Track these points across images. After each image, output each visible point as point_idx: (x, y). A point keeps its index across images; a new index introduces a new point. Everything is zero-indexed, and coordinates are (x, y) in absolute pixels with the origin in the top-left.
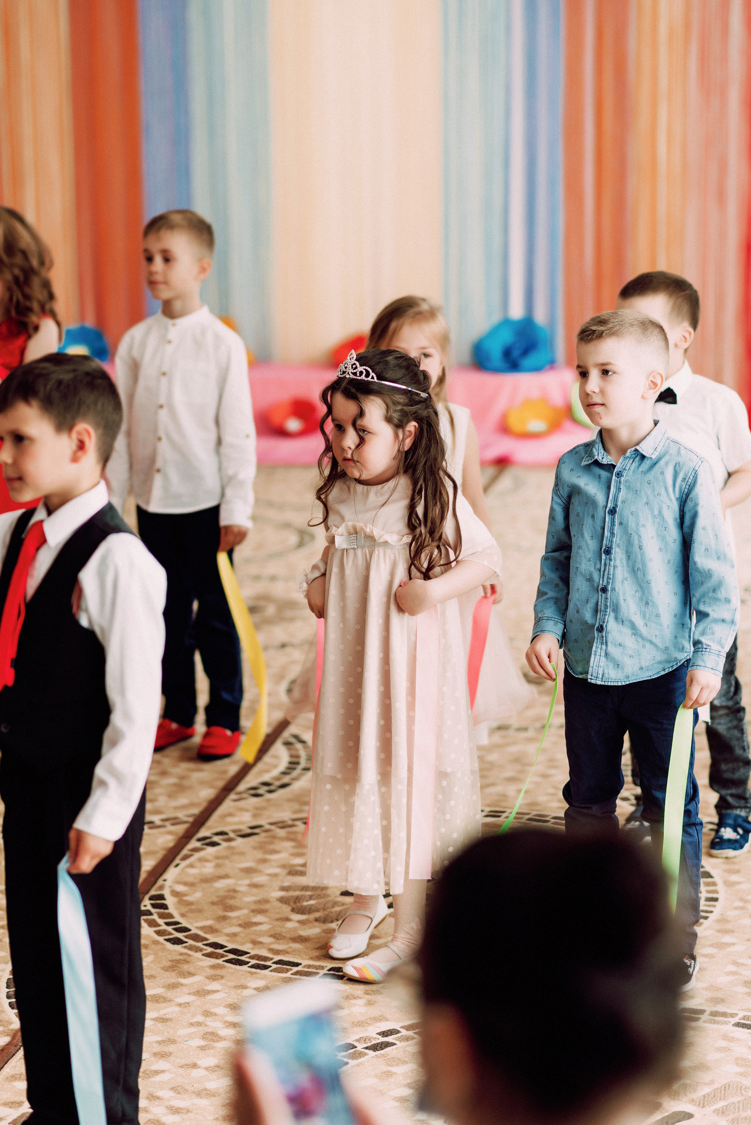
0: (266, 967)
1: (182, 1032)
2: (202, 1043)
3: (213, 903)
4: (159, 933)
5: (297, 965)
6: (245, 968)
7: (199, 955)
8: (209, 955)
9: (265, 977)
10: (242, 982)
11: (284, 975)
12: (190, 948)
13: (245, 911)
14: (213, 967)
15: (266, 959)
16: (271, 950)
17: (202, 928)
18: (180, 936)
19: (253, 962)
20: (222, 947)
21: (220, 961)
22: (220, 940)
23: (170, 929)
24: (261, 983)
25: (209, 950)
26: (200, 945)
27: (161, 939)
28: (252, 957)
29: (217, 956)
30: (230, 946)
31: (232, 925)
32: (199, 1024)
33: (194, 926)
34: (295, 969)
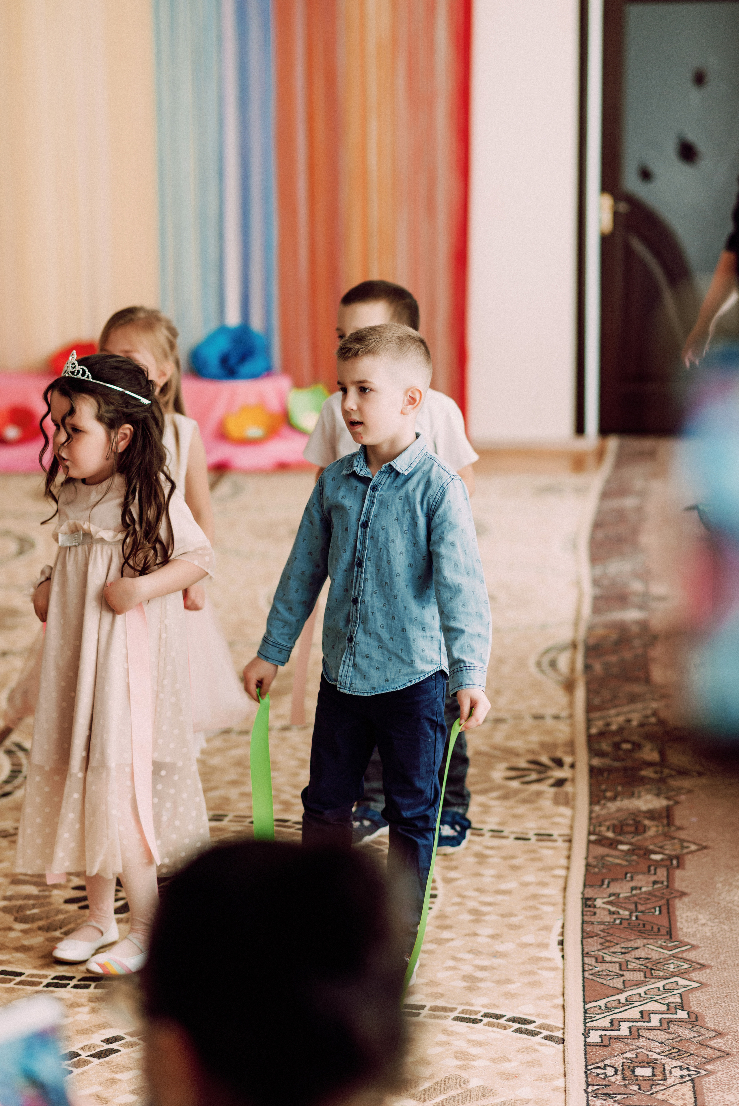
5: (18, 975)
11: (7, 985)
34: (18, 979)
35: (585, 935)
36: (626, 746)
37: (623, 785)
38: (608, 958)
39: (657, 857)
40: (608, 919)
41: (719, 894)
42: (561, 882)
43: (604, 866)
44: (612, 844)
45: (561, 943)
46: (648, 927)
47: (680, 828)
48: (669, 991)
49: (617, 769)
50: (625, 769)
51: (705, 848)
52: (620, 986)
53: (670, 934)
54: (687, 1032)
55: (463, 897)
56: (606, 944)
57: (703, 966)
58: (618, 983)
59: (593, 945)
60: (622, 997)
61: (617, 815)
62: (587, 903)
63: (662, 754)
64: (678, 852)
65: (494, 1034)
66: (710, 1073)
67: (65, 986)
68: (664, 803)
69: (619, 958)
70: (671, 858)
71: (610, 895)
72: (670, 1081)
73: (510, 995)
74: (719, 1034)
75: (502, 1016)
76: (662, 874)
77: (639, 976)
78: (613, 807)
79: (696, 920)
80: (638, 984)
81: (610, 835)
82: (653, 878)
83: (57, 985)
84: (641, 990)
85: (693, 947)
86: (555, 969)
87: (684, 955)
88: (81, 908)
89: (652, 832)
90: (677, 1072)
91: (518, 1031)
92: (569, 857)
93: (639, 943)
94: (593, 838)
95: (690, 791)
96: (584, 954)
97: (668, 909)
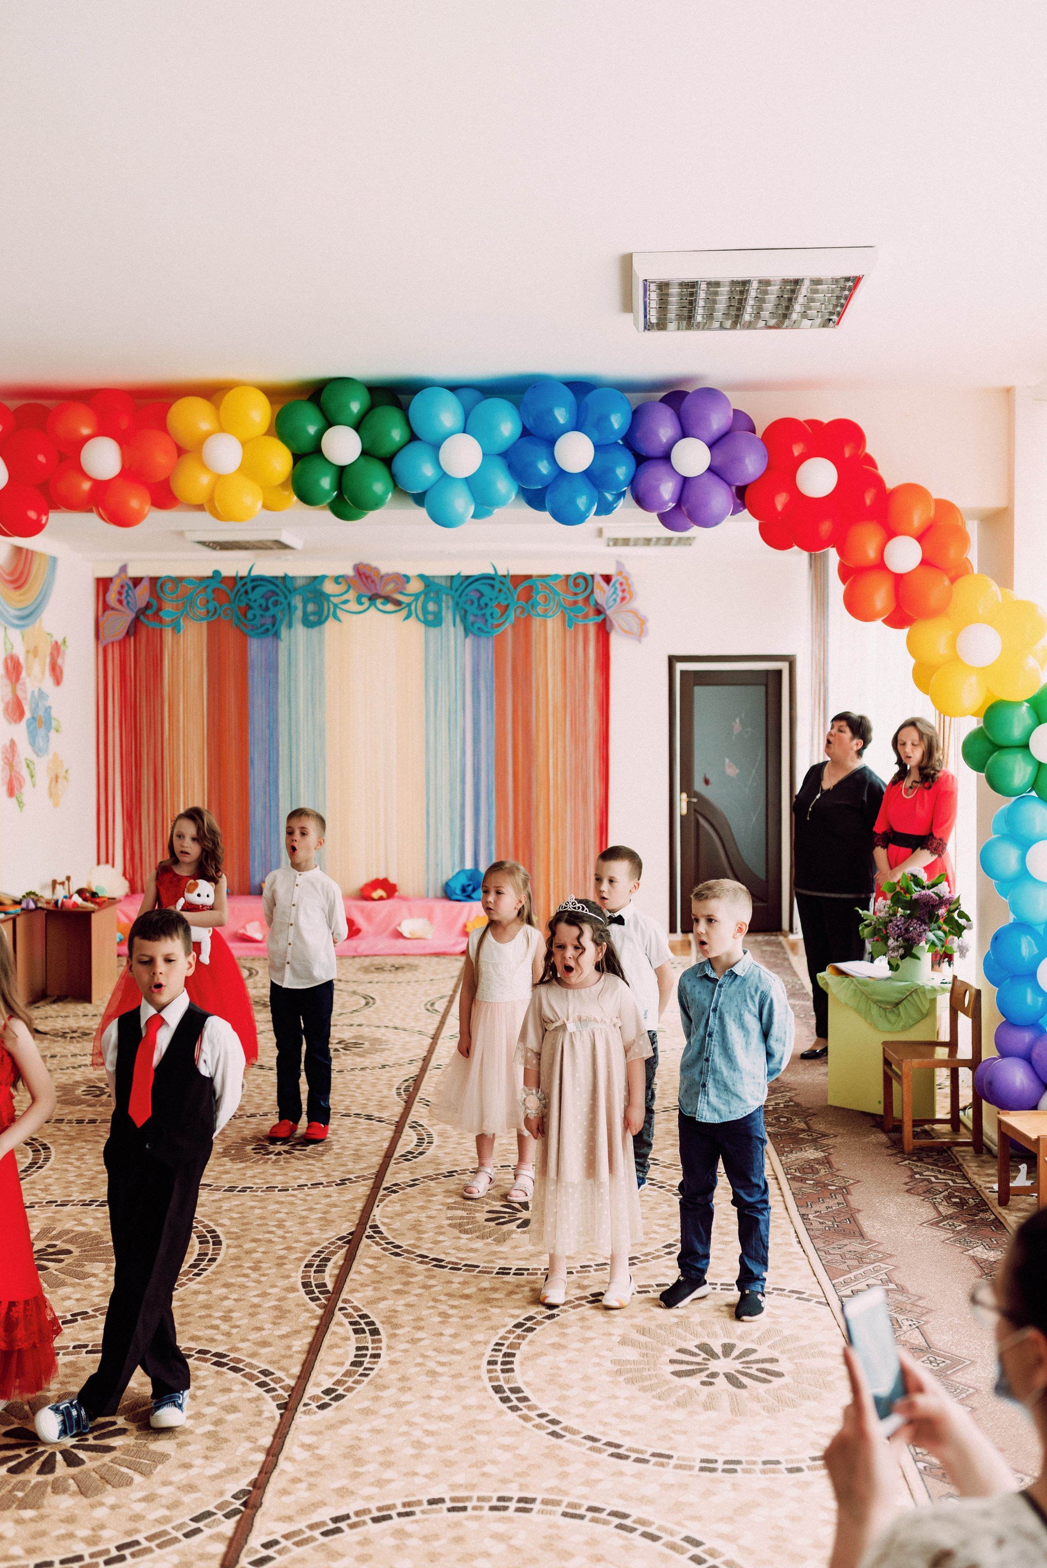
0: (459, 1269)
1: (425, 1313)
2: (439, 1319)
3: (409, 1229)
4: (384, 1249)
5: (478, 1267)
6: (446, 1270)
7: (414, 1263)
8: (421, 1262)
9: (461, 1276)
10: (448, 1279)
11: (472, 1274)
12: (408, 1258)
13: (431, 1234)
14: (426, 1270)
15: (457, 1264)
16: (457, 1258)
17: (409, 1245)
18: (397, 1250)
19: (450, 1266)
20: (427, 1257)
21: (429, 1266)
22: (424, 1253)
23: (389, 1246)
24: (461, 1279)
25: (420, 1259)
26: (412, 1256)
27: (387, 1253)
28: (449, 1263)
29: (427, 1263)
30: (432, 1256)
31: (427, 1243)
32: (433, 1307)
33: (405, 1244)
34: (478, 1270)
35: (812, 1238)
36: (782, 1119)
37: (793, 1143)
38: (832, 1252)
39: (834, 1188)
40: (820, 1227)
41: (880, 1210)
42: (782, 1204)
43: (803, 1194)
44: (802, 1180)
45: (799, 1242)
46: (847, 1232)
47: (838, 1170)
48: (877, 1271)
49: (784, 1134)
50: (789, 1134)
51: (859, 1181)
52: (847, 1269)
53: (862, 1235)
54: (900, 1297)
55: (727, 1215)
56: (827, 1242)
57: (891, 1256)
58: (844, 1267)
59: (820, 1244)
60: (852, 1275)
61: (797, 1162)
62: (804, 1217)
63: (806, 1123)
64: (843, 1184)
65: (784, 1301)
66: (926, 1323)
67: (509, 1274)
68: (823, 1154)
69: (838, 1251)
70: (841, 1188)
71: (816, 1212)
72: (904, 1328)
73: (782, 1276)
74: (920, 1298)
75: (784, 1290)
76: (840, 1198)
77: (855, 1263)
78: (793, 1156)
79: (873, 1226)
80: (857, 1268)
81: (798, 1174)
82: (836, 1201)
83: (503, 1273)
84: (861, 1271)
85: (880, 1244)
86: (803, 1259)
87: (876, 1249)
88: (497, 1224)
89: (822, 1172)
90: (907, 1323)
91: (798, 1298)
92: (780, 1189)
93: (846, 1241)
94: (789, 1176)
95: (834, 1147)
96: (817, 1250)
97: (853, 1219)
